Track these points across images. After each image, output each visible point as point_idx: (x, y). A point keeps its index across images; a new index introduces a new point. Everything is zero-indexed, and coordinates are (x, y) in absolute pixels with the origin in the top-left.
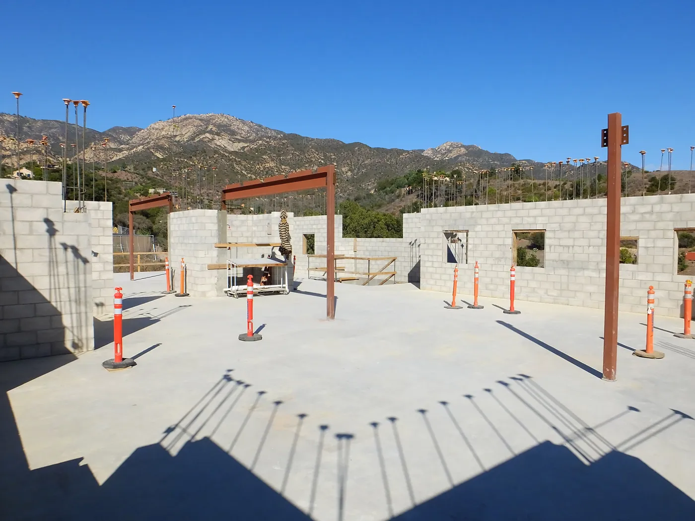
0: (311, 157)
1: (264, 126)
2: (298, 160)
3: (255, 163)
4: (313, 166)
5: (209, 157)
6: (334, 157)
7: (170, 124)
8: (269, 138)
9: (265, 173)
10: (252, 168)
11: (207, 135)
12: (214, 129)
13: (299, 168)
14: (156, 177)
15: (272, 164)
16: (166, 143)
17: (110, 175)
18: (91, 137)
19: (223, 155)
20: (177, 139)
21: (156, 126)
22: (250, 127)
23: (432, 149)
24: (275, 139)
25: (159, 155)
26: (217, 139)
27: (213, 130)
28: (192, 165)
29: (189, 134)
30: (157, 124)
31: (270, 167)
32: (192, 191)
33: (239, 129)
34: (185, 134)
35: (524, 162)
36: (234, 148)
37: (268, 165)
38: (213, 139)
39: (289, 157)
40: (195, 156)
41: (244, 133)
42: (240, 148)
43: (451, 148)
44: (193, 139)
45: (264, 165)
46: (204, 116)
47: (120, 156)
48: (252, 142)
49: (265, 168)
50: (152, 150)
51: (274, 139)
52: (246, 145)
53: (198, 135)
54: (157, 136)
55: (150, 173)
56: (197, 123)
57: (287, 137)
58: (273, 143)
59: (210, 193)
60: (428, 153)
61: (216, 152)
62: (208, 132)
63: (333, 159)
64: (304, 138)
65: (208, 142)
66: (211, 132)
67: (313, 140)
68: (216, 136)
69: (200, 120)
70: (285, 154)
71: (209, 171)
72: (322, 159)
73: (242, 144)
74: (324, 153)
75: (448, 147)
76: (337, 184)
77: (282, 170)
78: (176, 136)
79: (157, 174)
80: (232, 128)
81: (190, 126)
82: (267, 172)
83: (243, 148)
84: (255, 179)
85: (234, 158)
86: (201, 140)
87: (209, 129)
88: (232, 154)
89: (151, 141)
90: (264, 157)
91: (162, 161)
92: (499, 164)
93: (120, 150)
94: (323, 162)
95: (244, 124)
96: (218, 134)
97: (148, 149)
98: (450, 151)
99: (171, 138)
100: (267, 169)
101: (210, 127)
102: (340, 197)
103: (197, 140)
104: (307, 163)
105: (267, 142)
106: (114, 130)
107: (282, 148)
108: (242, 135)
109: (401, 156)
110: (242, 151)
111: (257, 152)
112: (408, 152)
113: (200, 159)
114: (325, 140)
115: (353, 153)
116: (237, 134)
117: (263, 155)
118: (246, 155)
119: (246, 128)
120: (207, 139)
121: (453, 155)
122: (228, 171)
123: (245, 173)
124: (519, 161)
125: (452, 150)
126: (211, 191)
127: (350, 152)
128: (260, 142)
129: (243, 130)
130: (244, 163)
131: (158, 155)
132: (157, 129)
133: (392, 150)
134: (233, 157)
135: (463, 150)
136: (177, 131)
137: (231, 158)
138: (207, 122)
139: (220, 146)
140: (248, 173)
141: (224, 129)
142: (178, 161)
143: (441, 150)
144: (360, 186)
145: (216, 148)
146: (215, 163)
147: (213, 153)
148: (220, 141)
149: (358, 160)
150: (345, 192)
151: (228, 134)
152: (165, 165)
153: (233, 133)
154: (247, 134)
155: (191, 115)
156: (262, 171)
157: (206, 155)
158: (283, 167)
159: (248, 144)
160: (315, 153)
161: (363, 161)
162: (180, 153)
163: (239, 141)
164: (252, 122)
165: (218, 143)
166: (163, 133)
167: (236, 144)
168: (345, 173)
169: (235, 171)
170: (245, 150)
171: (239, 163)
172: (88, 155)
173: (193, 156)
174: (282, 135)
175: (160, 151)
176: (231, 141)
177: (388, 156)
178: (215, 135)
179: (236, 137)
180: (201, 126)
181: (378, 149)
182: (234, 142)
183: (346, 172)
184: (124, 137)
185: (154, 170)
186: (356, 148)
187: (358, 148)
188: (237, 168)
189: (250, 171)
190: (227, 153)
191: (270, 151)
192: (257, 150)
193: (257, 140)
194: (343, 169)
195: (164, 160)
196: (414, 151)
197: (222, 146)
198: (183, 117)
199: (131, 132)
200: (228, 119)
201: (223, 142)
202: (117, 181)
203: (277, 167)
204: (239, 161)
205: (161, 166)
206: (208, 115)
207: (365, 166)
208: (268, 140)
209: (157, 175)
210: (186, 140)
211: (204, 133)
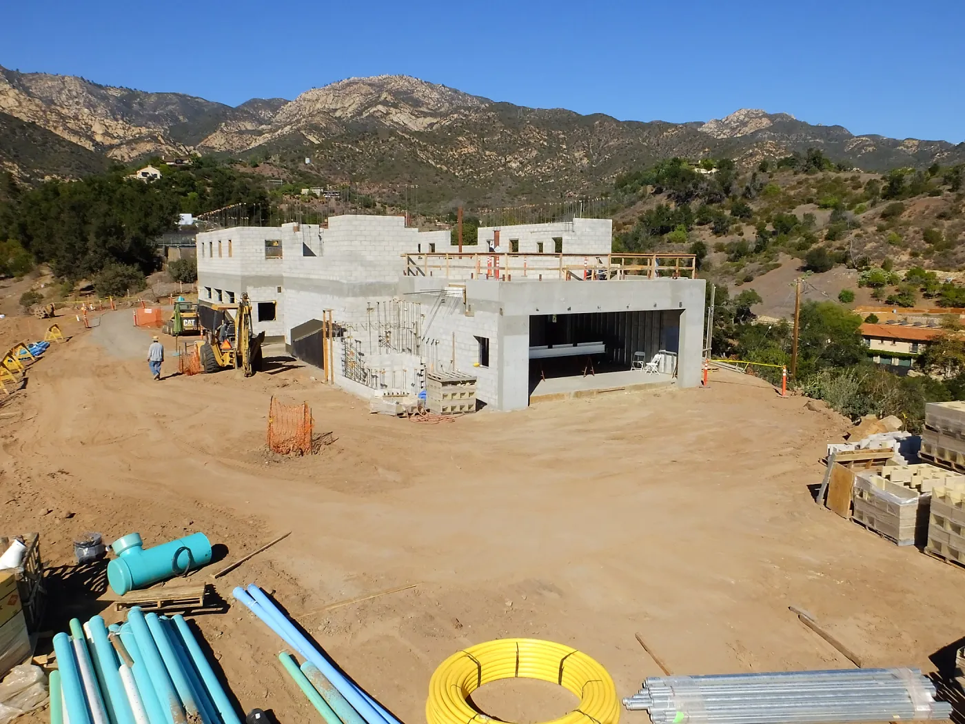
0: (530, 138)
1: (462, 91)
2: (510, 142)
3: (446, 147)
4: (531, 151)
5: (383, 141)
6: (563, 136)
7: (327, 92)
8: (469, 109)
9: (461, 162)
10: (443, 155)
11: (380, 107)
12: (389, 98)
13: (510, 154)
14: (310, 171)
15: (471, 149)
16: (322, 121)
17: (248, 170)
18: (219, 115)
19: (402, 138)
20: (338, 114)
21: (308, 97)
22: (442, 94)
23: (717, 121)
24: (477, 110)
25: (314, 139)
26: (394, 113)
27: (387, 99)
28: (358, 152)
29: (354, 106)
30: (310, 94)
31: (468, 153)
32: (358, 190)
33: (425, 97)
34: (349, 106)
35: (864, 139)
36: (418, 125)
37: (465, 151)
38: (388, 114)
39: (496, 138)
40: (363, 139)
41: (432, 103)
42: (426, 126)
43: (746, 119)
44: (360, 113)
45: (459, 151)
46: (375, 79)
47: (261, 141)
48: (445, 115)
49: (460, 155)
50: (303, 132)
51: (476, 112)
52: (435, 121)
53: (366, 108)
54: (309, 111)
55: (301, 166)
56: (364, 90)
57: (495, 107)
58: (473, 117)
59: (384, 193)
60: (709, 128)
61: (392, 133)
62: (380, 103)
63: (562, 139)
64: (519, 107)
65: (382, 118)
66: (385, 103)
67: (533, 110)
68: (392, 109)
69: (370, 85)
70: (491, 133)
71: (382, 161)
72: (545, 140)
73: (429, 120)
74: (548, 131)
75: (742, 117)
76: (566, 177)
77: (486, 158)
78: (336, 110)
79: (312, 166)
80: (415, 95)
81: (356, 95)
82: (464, 161)
83: (431, 125)
84: (447, 172)
85: (417, 141)
86: (372, 116)
87: (382, 98)
88: (414, 135)
89: (301, 119)
90: (460, 138)
91: (317, 148)
92: (823, 142)
93: (260, 133)
94: (546, 144)
95: (432, 89)
96: (395, 106)
97: (298, 130)
98: (744, 124)
99: (328, 113)
100: (464, 157)
101: (384, 95)
102: (570, 196)
103: (365, 115)
104: (522, 146)
105: (465, 115)
106: (252, 103)
107: (486, 125)
108: (429, 107)
109: (665, 133)
110: (429, 130)
111: (450, 132)
112: (676, 126)
113: (370, 143)
114: (551, 111)
115: (592, 129)
116: (423, 104)
117: (459, 135)
118: (435, 136)
119: (435, 95)
120: (380, 113)
121: (748, 130)
122: (408, 161)
123: (433, 163)
124: (857, 137)
125: (748, 122)
126: (385, 190)
127: (587, 128)
128: (456, 116)
129: (431, 98)
130: (431, 148)
131: (311, 138)
132: (309, 101)
133: (652, 123)
134: (415, 139)
135: (766, 122)
136: (337, 102)
137: (413, 141)
138: (380, 87)
139: (397, 123)
140: (437, 163)
141: (404, 98)
142: (339, 147)
143: (730, 123)
144: (601, 180)
145: (393, 126)
146: (390, 149)
147: (388, 135)
148: (398, 115)
149: (600, 140)
150: (577, 189)
151: (410, 105)
152: (322, 153)
153: (416, 103)
154: (437, 104)
155: (356, 78)
156: (457, 159)
157: (378, 138)
158: (487, 153)
159: (439, 119)
160: (535, 131)
161: (607, 142)
162: (342, 136)
163: (425, 115)
164: (443, 86)
165: (395, 120)
166: (319, 106)
167: (421, 120)
168: (578, 160)
169: (419, 160)
170: (434, 128)
171: (424, 149)
172: (217, 141)
173: (360, 140)
174: (487, 105)
175: (314, 133)
176: (414, 115)
177: (645, 134)
178: (391, 106)
179: (422, 109)
180: (371, 94)
181: (630, 123)
182: (418, 117)
183: (581, 159)
184: (265, 114)
185: (307, 160)
186: (597, 122)
187: (600, 123)
188: (421, 155)
189: (440, 159)
190: (407, 134)
191: (469, 129)
192: (450, 128)
193: (451, 113)
194: (576, 154)
195: (319, 146)
196: (685, 125)
197: (401, 123)
198: (346, 81)
199: (274, 105)
200: (409, 82)
201: (401, 117)
202: (261, 178)
203: (478, 153)
204: (425, 146)
205: (316, 156)
206: (380, 78)
207: (610, 149)
208: (467, 113)
209: (312, 168)
210: (349, 115)
211: (375, 106)
